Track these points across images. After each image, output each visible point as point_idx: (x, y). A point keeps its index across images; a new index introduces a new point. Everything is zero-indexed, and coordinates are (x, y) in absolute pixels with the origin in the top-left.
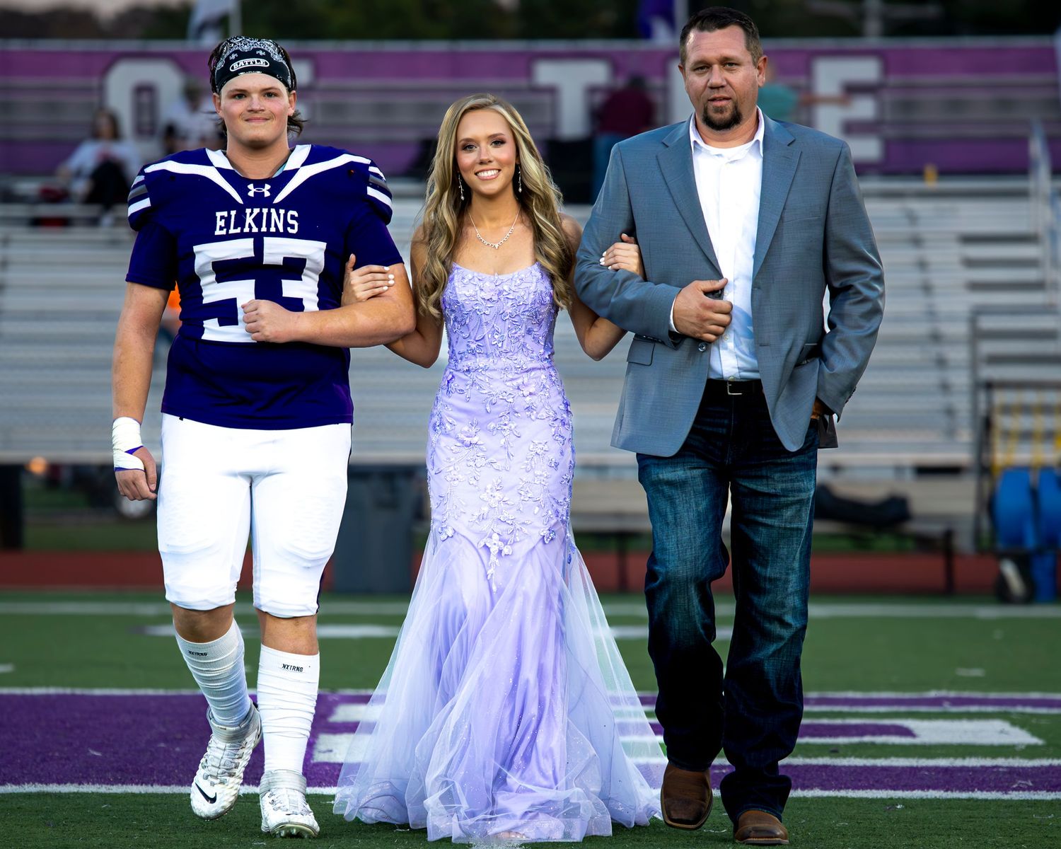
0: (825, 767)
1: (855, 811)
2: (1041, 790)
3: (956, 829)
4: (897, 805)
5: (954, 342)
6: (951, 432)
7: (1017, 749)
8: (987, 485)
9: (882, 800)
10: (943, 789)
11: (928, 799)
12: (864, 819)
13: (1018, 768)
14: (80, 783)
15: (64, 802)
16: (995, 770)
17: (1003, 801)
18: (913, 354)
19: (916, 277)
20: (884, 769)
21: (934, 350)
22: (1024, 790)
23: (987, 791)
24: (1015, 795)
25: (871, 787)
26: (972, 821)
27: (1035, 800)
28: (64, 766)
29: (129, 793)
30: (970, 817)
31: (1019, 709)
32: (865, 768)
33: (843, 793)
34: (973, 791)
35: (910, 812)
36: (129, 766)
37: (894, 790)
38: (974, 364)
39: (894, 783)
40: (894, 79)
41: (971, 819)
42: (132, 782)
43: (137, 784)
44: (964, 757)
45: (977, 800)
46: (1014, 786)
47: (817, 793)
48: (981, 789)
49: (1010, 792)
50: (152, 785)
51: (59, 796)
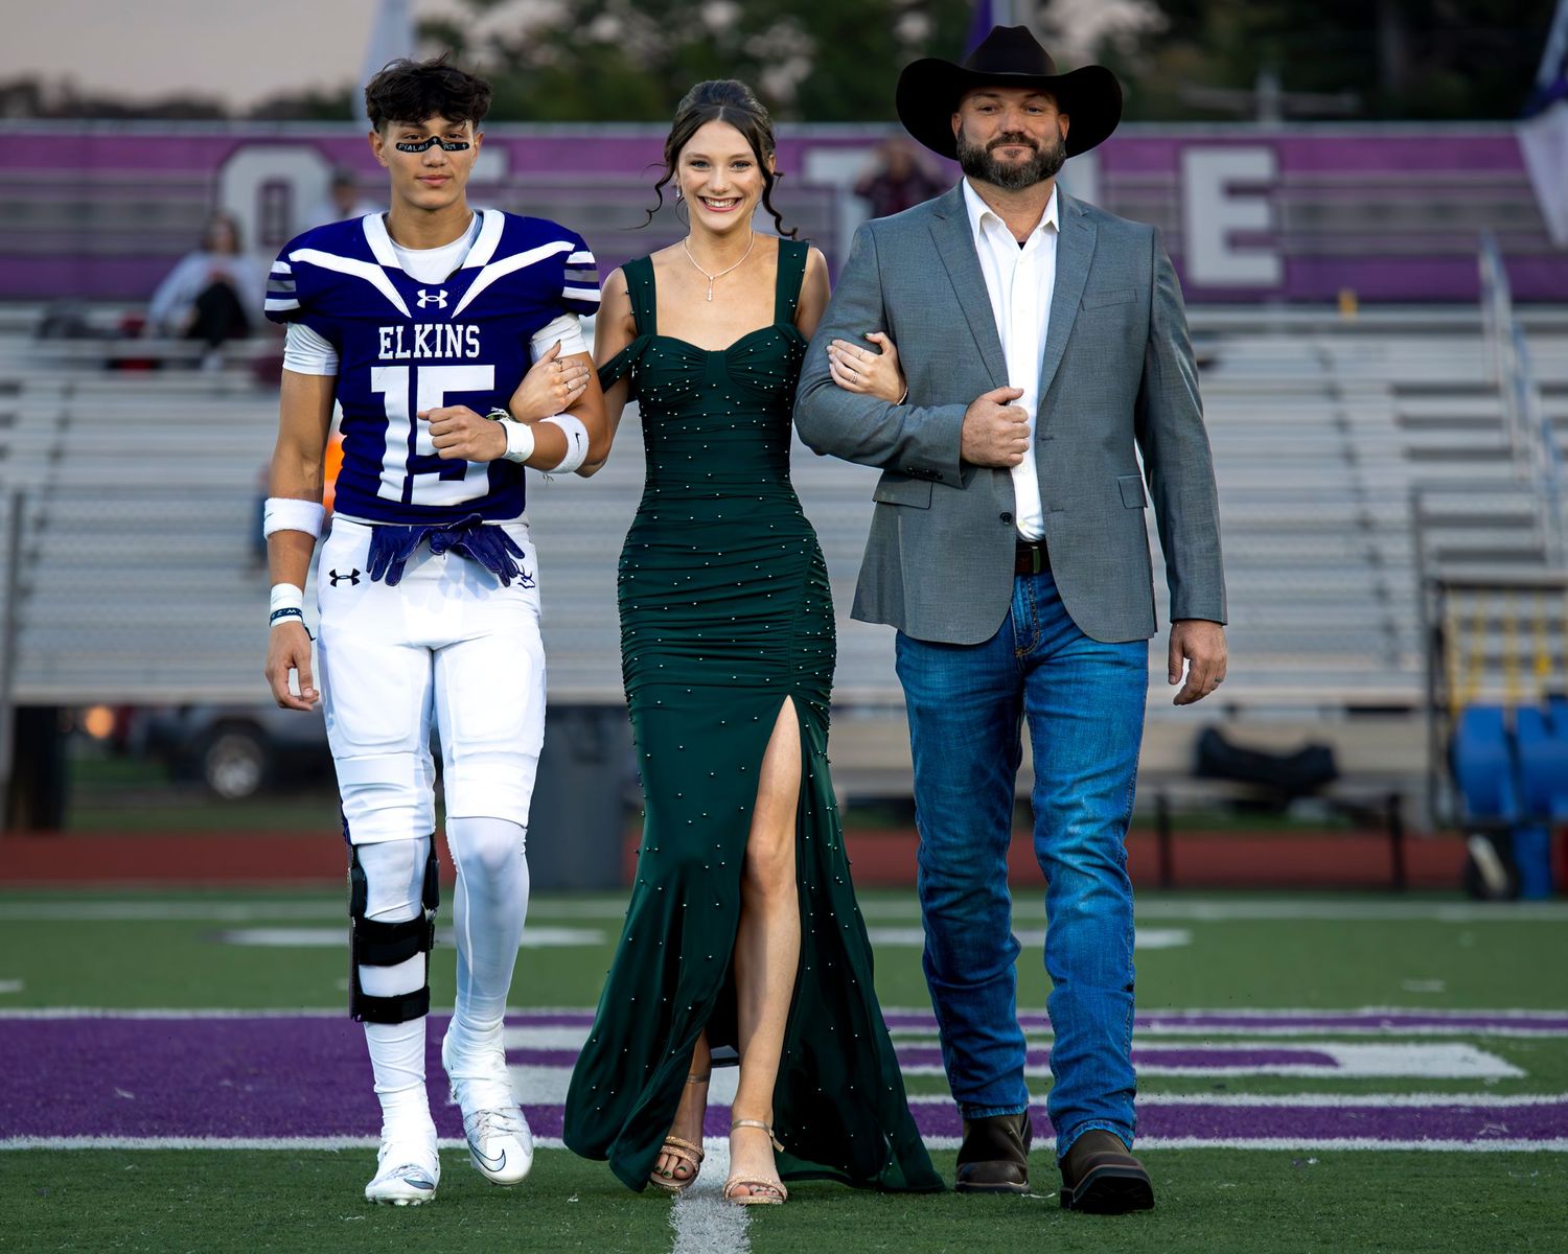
0: (1205, 1108)
1: (1247, 1168)
2: (1520, 1137)
3: (1396, 1192)
4: (1309, 1159)
5: (1390, 530)
6: (1393, 658)
7: (1486, 1083)
8: (1443, 729)
9: (1287, 1152)
10: (1376, 1137)
11: (1354, 1151)
12: (1260, 1179)
13: (1488, 1108)
14: (96, 1135)
15: (68, 1163)
16: (1453, 1111)
17: (1464, 1153)
18: (1334, 547)
19: (1334, 440)
20: (1292, 1110)
21: (1362, 543)
22: (1495, 1137)
23: (1441, 1139)
24: (1482, 1145)
25: (1271, 1134)
26: (1419, 1182)
27: (1511, 1152)
28: (74, 1111)
29: (168, 1149)
30: (1416, 1176)
31: (1492, 1030)
32: (1264, 1110)
33: (1229, 1143)
34: (1421, 1139)
35: (1327, 1170)
36: (175, 1113)
37: (1306, 1138)
38: (1419, 561)
39: (1306, 1129)
40: (1292, 177)
41: (1418, 1179)
42: (175, 1132)
43: (181, 1135)
44: (1408, 1093)
45: (1427, 1152)
46: (1482, 1133)
47: (1192, 1142)
48: (1433, 1137)
49: (1475, 1141)
50: (204, 1138)
51: (63, 1154)
